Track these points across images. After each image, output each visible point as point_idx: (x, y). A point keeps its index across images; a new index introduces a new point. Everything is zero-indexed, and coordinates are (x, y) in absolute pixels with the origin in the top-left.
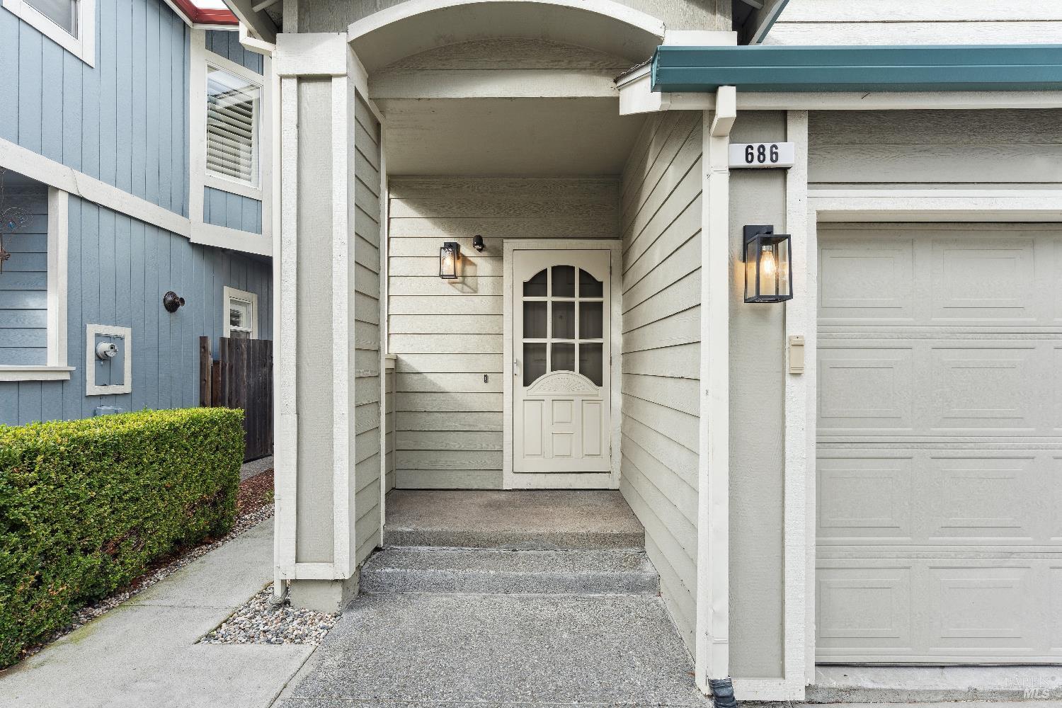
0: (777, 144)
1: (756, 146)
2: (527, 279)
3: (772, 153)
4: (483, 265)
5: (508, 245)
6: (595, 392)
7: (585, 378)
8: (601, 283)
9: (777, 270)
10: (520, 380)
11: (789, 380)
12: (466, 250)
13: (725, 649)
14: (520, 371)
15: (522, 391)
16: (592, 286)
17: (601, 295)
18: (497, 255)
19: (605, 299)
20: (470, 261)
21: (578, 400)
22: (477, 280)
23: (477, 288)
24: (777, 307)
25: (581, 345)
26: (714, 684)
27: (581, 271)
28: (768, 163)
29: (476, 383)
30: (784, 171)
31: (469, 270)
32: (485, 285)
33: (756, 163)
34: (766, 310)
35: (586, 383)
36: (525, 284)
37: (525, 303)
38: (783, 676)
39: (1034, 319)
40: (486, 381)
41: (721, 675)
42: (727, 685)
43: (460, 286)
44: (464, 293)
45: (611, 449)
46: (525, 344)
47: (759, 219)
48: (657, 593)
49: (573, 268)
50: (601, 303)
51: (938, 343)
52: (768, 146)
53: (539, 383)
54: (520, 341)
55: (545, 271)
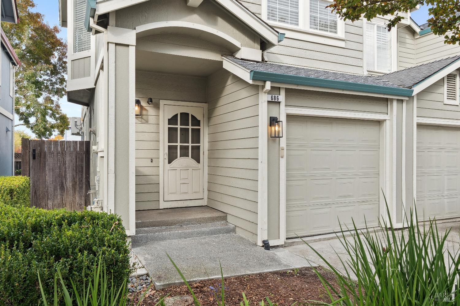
0: (278, 96)
1: (273, 96)
2: (170, 118)
3: (277, 98)
4: (150, 110)
5: (162, 102)
6: (197, 166)
7: (193, 159)
8: (199, 121)
9: (279, 129)
10: (167, 161)
11: (280, 158)
12: (143, 104)
13: (267, 231)
14: (166, 157)
15: (168, 166)
16: (196, 122)
17: (199, 126)
18: (157, 106)
19: (201, 128)
20: (144, 108)
21: (191, 169)
22: (148, 117)
23: (148, 121)
24: (278, 139)
25: (192, 146)
26: (264, 242)
27: (192, 115)
28: (276, 100)
29: (148, 163)
30: (279, 102)
31: (144, 112)
32: (152, 119)
33: (273, 100)
34: (275, 140)
35: (194, 162)
36: (169, 120)
37: (169, 128)
38: (279, 239)
39: (332, 143)
40: (152, 162)
41: (266, 239)
42: (267, 241)
43: (140, 119)
44: (142, 122)
45: (203, 189)
46: (169, 146)
47: (274, 115)
48: (235, 233)
49: (188, 114)
50: (200, 129)
51: (312, 149)
52: (276, 96)
53: (175, 163)
54: (167, 144)
55: (177, 115)
